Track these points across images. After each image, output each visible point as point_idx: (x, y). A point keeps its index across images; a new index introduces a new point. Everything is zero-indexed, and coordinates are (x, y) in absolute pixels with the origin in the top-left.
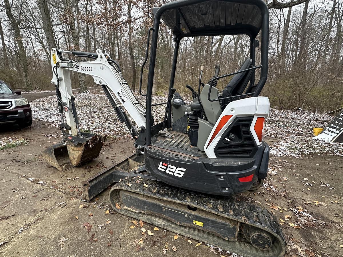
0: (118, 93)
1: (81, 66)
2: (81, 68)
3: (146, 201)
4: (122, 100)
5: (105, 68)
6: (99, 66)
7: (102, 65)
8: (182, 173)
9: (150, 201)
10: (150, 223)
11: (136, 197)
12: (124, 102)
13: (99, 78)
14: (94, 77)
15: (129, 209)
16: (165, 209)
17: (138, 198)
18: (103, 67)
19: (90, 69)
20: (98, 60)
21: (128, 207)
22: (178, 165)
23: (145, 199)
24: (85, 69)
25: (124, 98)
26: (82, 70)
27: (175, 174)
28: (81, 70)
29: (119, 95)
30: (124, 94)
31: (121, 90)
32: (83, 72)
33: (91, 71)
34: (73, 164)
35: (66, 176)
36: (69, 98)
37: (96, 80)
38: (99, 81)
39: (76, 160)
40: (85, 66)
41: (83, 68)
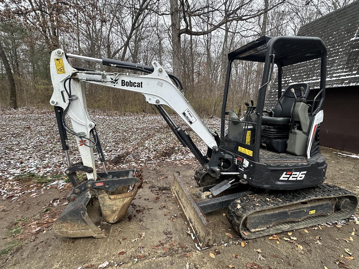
0: (184, 114)
1: (122, 81)
2: (122, 83)
3: (273, 214)
4: (189, 121)
5: (165, 84)
6: (156, 82)
7: (160, 81)
8: (304, 176)
9: (277, 212)
10: (281, 231)
11: (264, 214)
12: (191, 123)
13: (154, 97)
14: (145, 95)
15: (257, 230)
16: (290, 212)
17: (266, 214)
18: (162, 83)
20: (155, 74)
21: (255, 228)
22: (300, 170)
23: (272, 212)
24: (131, 84)
25: (191, 119)
26: (124, 85)
27: (298, 179)
28: (122, 85)
29: (185, 116)
30: (191, 115)
31: (188, 110)
32: (125, 88)
33: (142, 87)
34: (109, 221)
35: (123, 240)
36: (91, 127)
37: (150, 99)
38: (155, 100)
39: (117, 212)
40: (130, 81)
41: (125, 83)
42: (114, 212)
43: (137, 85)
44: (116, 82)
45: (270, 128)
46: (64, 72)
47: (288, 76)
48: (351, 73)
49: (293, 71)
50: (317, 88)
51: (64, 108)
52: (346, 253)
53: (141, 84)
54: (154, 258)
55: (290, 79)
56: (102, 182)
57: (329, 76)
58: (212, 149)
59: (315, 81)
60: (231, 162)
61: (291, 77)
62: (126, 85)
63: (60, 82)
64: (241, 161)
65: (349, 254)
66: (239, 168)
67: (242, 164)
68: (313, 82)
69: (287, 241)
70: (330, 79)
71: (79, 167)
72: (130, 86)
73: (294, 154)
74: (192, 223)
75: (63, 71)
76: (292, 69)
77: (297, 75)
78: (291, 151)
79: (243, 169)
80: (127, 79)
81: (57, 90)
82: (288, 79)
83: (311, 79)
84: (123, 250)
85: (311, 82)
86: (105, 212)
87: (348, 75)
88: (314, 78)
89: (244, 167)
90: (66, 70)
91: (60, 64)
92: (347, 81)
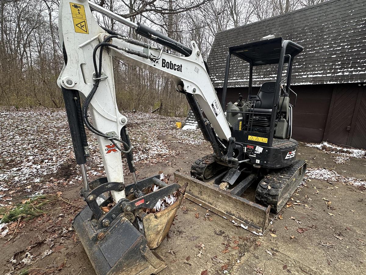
0: (213, 105)
1: (163, 60)
2: (163, 63)
4: (216, 113)
5: (200, 71)
6: (194, 67)
12: (217, 115)
13: (192, 84)
14: (184, 82)
18: (198, 70)
19: (179, 68)
20: (193, 57)
24: (171, 66)
25: (217, 111)
26: (164, 67)
27: (293, 156)
28: (163, 66)
29: (213, 107)
31: (215, 101)
32: (165, 70)
33: (181, 71)
34: (153, 247)
35: (187, 260)
36: (124, 123)
37: (188, 87)
38: (192, 89)
39: (161, 232)
40: (171, 62)
41: (166, 63)
42: (158, 233)
43: (177, 67)
44: (157, 61)
45: (264, 118)
46: (86, 32)
47: (213, 75)
48: (259, 77)
49: (216, 71)
50: (238, 86)
51: (86, 94)
52: (325, 200)
53: (180, 67)
54: (238, 261)
55: (215, 77)
56: (143, 198)
57: (245, 78)
58: (228, 140)
59: (235, 81)
60: (239, 150)
61: (216, 75)
62: (167, 67)
63: (80, 47)
64: (252, 149)
65: (327, 201)
66: (250, 155)
67: (254, 150)
68: (234, 81)
69: (296, 204)
70: (247, 80)
71: (106, 187)
72: (170, 68)
73: (282, 138)
74: (234, 215)
75: (84, 29)
76: (215, 69)
77: (220, 74)
78: (279, 136)
79: (255, 155)
80: (168, 59)
81: (74, 61)
82: (213, 77)
83: (232, 79)
84: (202, 270)
85: (232, 81)
86: (149, 237)
87: (258, 78)
88: (234, 78)
89: (255, 154)
90: (89, 27)
91: (80, 16)
92: (258, 83)
